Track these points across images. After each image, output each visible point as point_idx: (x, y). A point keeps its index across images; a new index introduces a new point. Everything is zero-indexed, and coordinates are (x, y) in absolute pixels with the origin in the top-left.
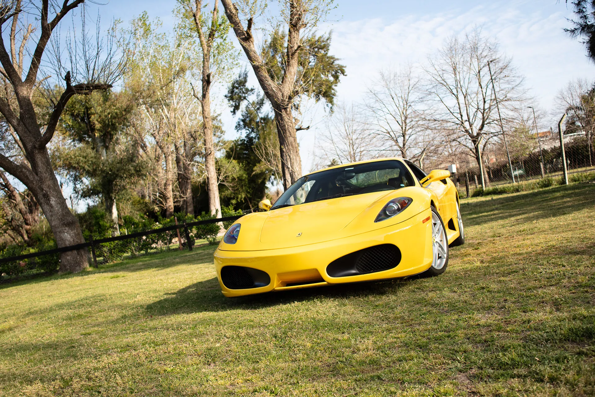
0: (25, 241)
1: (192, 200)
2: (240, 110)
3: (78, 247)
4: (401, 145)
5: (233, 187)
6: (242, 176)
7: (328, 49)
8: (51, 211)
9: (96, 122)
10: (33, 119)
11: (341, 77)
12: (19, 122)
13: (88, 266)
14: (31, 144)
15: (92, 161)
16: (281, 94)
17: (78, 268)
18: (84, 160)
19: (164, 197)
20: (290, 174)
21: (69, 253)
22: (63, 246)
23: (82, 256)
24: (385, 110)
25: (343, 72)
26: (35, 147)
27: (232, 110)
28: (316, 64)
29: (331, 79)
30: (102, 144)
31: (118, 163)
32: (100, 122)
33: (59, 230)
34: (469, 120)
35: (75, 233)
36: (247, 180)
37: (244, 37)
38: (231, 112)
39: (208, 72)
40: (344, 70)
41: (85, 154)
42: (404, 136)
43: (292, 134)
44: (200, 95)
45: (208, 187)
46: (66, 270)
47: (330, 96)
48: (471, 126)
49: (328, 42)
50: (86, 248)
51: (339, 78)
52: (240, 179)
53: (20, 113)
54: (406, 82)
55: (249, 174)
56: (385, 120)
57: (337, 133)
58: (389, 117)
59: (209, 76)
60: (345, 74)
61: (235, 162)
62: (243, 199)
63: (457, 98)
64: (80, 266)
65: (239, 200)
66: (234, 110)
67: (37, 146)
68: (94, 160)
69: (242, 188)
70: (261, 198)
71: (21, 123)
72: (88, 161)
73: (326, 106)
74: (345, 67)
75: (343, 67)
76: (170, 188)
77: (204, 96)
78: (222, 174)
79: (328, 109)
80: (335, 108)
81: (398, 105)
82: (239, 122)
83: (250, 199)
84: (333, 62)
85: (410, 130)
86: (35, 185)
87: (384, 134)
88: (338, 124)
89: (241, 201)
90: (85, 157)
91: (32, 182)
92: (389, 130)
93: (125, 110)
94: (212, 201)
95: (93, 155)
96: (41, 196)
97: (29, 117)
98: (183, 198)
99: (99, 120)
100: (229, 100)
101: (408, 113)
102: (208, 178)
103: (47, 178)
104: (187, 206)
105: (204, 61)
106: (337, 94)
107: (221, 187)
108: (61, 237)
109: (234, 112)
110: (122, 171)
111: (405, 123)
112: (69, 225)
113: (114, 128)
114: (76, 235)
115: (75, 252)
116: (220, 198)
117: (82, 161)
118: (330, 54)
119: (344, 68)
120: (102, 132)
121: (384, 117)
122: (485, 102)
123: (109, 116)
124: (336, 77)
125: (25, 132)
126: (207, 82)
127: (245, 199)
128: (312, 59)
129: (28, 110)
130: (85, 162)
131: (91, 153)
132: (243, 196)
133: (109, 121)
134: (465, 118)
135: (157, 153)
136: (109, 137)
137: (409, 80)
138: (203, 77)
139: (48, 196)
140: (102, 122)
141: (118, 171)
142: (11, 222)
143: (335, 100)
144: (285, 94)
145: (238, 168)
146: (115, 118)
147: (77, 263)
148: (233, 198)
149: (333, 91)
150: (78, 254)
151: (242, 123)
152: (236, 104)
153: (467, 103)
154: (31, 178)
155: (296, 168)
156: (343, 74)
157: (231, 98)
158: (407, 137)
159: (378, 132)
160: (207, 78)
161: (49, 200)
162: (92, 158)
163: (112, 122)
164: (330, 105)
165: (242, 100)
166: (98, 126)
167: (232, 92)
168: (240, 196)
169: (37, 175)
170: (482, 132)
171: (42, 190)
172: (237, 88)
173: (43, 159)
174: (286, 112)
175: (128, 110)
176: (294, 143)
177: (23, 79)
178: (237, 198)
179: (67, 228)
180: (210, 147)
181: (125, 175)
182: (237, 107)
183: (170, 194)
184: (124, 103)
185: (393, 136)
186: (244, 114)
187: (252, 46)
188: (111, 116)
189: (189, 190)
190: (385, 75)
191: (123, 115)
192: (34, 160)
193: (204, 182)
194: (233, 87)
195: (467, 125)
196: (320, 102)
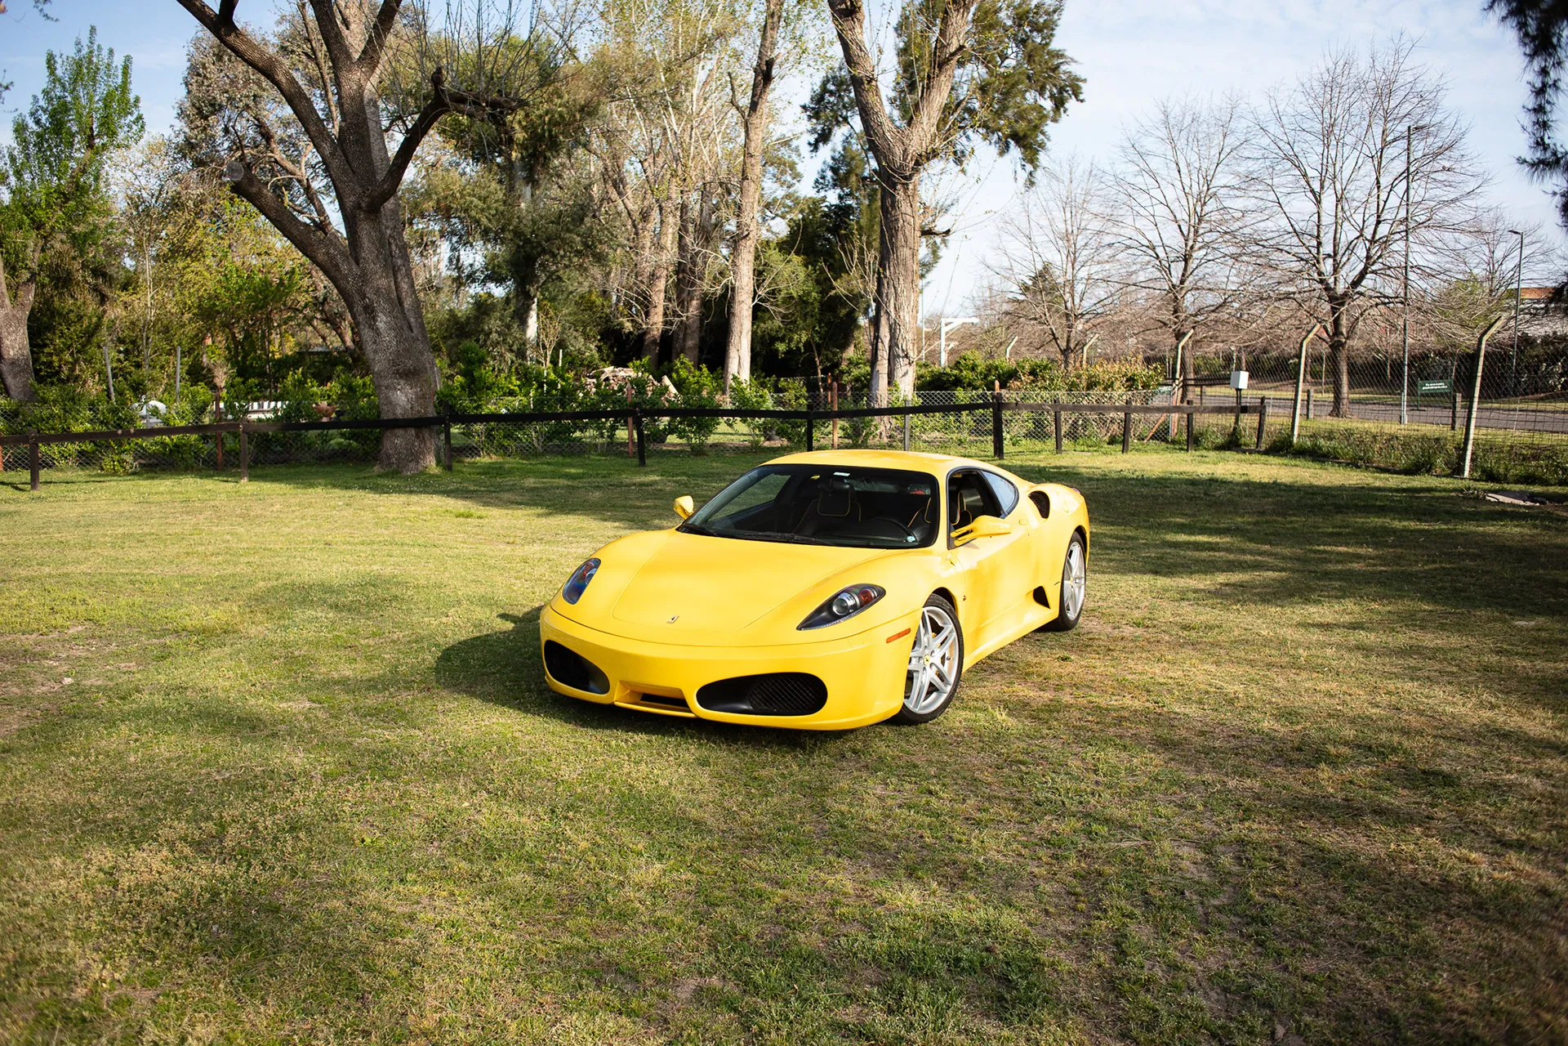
0: (347, 348)
1: (697, 324)
2: (830, 145)
3: (418, 424)
4: (1176, 281)
5: (784, 317)
6: (809, 294)
7: (1052, 35)
8: (375, 342)
9: (517, 127)
10: (363, 145)
11: (1071, 104)
12: (335, 149)
13: (434, 464)
14: (353, 198)
15: (497, 210)
16: (901, 148)
17: (412, 465)
18: (481, 204)
19: (646, 304)
20: (890, 326)
21: (400, 432)
22: (391, 417)
23: (423, 441)
24: (1156, 193)
25: (1076, 93)
26: (359, 207)
27: (812, 142)
28: (1019, 64)
29: (1048, 104)
30: (524, 174)
31: (552, 222)
32: (524, 128)
33: (386, 383)
34: (1335, 254)
35: (416, 393)
36: (816, 305)
37: (844, 6)
38: (810, 144)
39: (770, 55)
40: (1079, 88)
41: (483, 193)
42: (1186, 260)
43: (910, 240)
44: (744, 102)
45: (730, 307)
46: (390, 464)
47: (1031, 148)
48: (1335, 270)
49: (1056, 17)
50: (436, 428)
51: (1067, 105)
52: (803, 301)
53: (341, 128)
54: (1217, 140)
55: (823, 292)
56: (1151, 218)
57: (1044, 222)
58: (1161, 210)
59: (770, 64)
60: (1081, 97)
61: (797, 259)
62: (801, 345)
63: (1319, 202)
64: (418, 462)
65: (793, 345)
66: (817, 141)
67: (363, 205)
68: (502, 208)
69: (805, 321)
70: (844, 347)
71: (339, 152)
72: (489, 208)
73: (1019, 168)
74: (1085, 81)
75: (1078, 80)
76: (661, 284)
77: (754, 106)
78: (767, 283)
79: (1023, 176)
80: (1039, 174)
81: (1187, 190)
82: (823, 171)
83: (818, 346)
84: (1058, 67)
85: (1203, 252)
86: (351, 285)
87: (1144, 248)
88: (1051, 203)
89: (798, 349)
90: (484, 199)
91: (346, 276)
92: (1156, 241)
93: (582, 110)
94: (734, 339)
95: (500, 195)
96: (360, 309)
97: (357, 141)
98: (680, 316)
99: (524, 123)
100: (810, 118)
101: (1207, 209)
102: (733, 289)
103: (376, 273)
104: (685, 335)
105: (765, 26)
106: (1049, 145)
107: (758, 312)
108: (387, 398)
109: (815, 147)
110: (558, 242)
111: (1196, 231)
112: (406, 375)
113: (554, 145)
114: (418, 398)
115: (412, 431)
116: (754, 333)
117: (476, 206)
118: (1054, 45)
119: (1080, 84)
120: (526, 149)
121: (1150, 209)
122: (1378, 222)
123: (547, 119)
124: (1059, 103)
125: (345, 172)
126: (765, 74)
127: (807, 344)
128: (1012, 49)
129: (357, 125)
130: (483, 210)
131: (497, 190)
132: (804, 339)
133: (543, 129)
134: (1327, 248)
135: (646, 203)
136: (541, 160)
137: (1225, 136)
138: (759, 65)
139: (373, 311)
140: (531, 128)
141: (548, 240)
142: (322, 304)
143: (1042, 156)
144: (910, 150)
145: (802, 276)
146: (557, 124)
147: (412, 454)
148: (782, 340)
149: (1041, 137)
150: (417, 436)
151: (829, 174)
152: (823, 130)
153: (1340, 214)
154: (344, 268)
155: (906, 316)
156: (1076, 97)
157: (816, 114)
158: (1192, 264)
159: (1128, 242)
160: (765, 68)
161: (374, 319)
162: (497, 201)
163: (550, 131)
164: (1029, 167)
165: (838, 123)
166: (520, 136)
167: (819, 99)
168: (796, 337)
169: (357, 263)
170: (1360, 289)
171: (364, 296)
172: (832, 93)
173: (373, 234)
174: (906, 189)
175: (589, 110)
176: (909, 262)
177: (356, 56)
178: (791, 340)
179: (402, 382)
180: (748, 222)
181: (562, 252)
182: (824, 137)
183: (659, 299)
184: (582, 95)
185: (1162, 255)
186: (837, 156)
187: (857, 30)
188: (550, 120)
189: (695, 303)
190: (1173, 114)
191: (575, 121)
192: (356, 232)
193: (724, 296)
194: (824, 89)
195: (1327, 266)
196: (1007, 157)
